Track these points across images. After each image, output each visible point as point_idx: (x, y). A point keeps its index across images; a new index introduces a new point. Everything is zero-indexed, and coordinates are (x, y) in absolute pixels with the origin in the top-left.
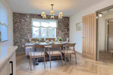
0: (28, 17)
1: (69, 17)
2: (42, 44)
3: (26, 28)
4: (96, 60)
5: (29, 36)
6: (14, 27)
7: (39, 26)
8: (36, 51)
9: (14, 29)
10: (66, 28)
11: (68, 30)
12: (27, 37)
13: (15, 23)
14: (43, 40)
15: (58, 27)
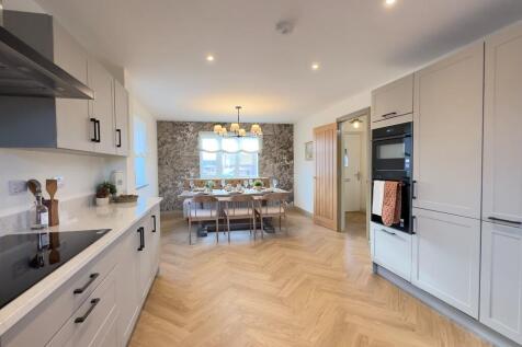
0: (191, 130)
1: (292, 125)
2: (216, 192)
3: (187, 154)
4: (339, 230)
5: (192, 174)
6: (160, 153)
7: (217, 149)
8: (202, 208)
9: (159, 159)
10: (285, 151)
11: (291, 158)
12: (189, 175)
13: (161, 144)
14: (218, 185)
15: (263, 151)
